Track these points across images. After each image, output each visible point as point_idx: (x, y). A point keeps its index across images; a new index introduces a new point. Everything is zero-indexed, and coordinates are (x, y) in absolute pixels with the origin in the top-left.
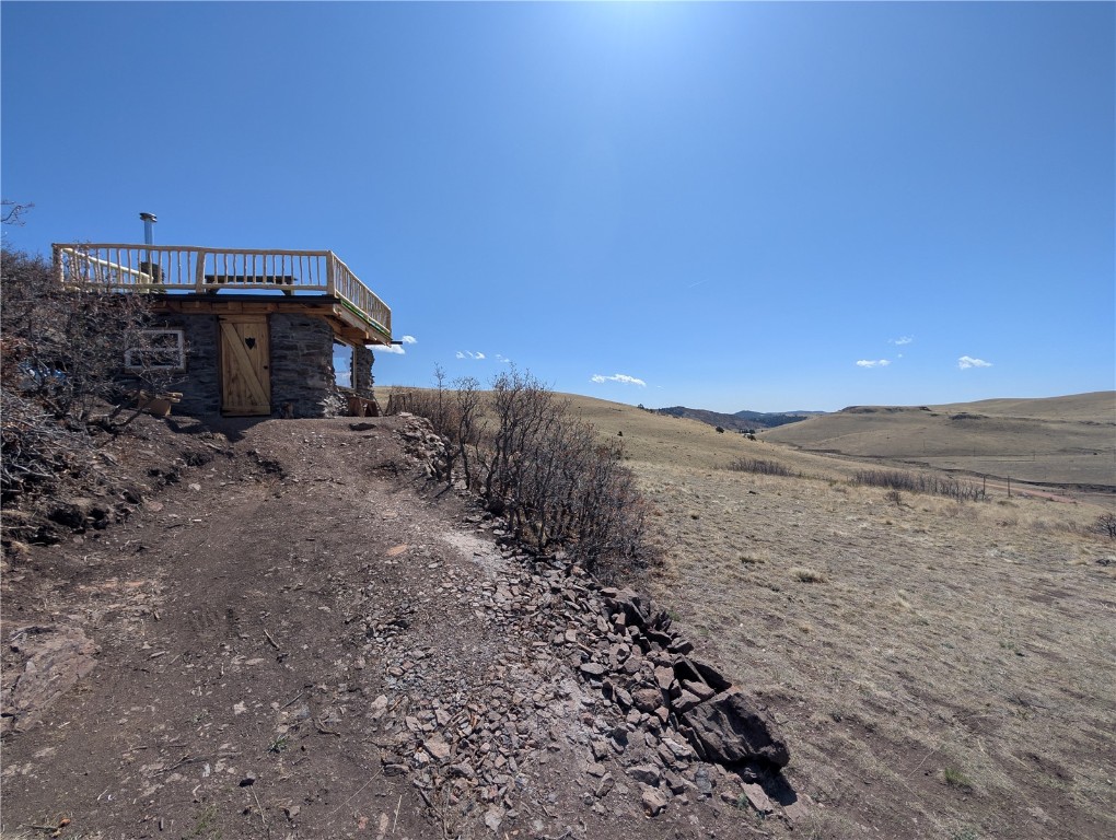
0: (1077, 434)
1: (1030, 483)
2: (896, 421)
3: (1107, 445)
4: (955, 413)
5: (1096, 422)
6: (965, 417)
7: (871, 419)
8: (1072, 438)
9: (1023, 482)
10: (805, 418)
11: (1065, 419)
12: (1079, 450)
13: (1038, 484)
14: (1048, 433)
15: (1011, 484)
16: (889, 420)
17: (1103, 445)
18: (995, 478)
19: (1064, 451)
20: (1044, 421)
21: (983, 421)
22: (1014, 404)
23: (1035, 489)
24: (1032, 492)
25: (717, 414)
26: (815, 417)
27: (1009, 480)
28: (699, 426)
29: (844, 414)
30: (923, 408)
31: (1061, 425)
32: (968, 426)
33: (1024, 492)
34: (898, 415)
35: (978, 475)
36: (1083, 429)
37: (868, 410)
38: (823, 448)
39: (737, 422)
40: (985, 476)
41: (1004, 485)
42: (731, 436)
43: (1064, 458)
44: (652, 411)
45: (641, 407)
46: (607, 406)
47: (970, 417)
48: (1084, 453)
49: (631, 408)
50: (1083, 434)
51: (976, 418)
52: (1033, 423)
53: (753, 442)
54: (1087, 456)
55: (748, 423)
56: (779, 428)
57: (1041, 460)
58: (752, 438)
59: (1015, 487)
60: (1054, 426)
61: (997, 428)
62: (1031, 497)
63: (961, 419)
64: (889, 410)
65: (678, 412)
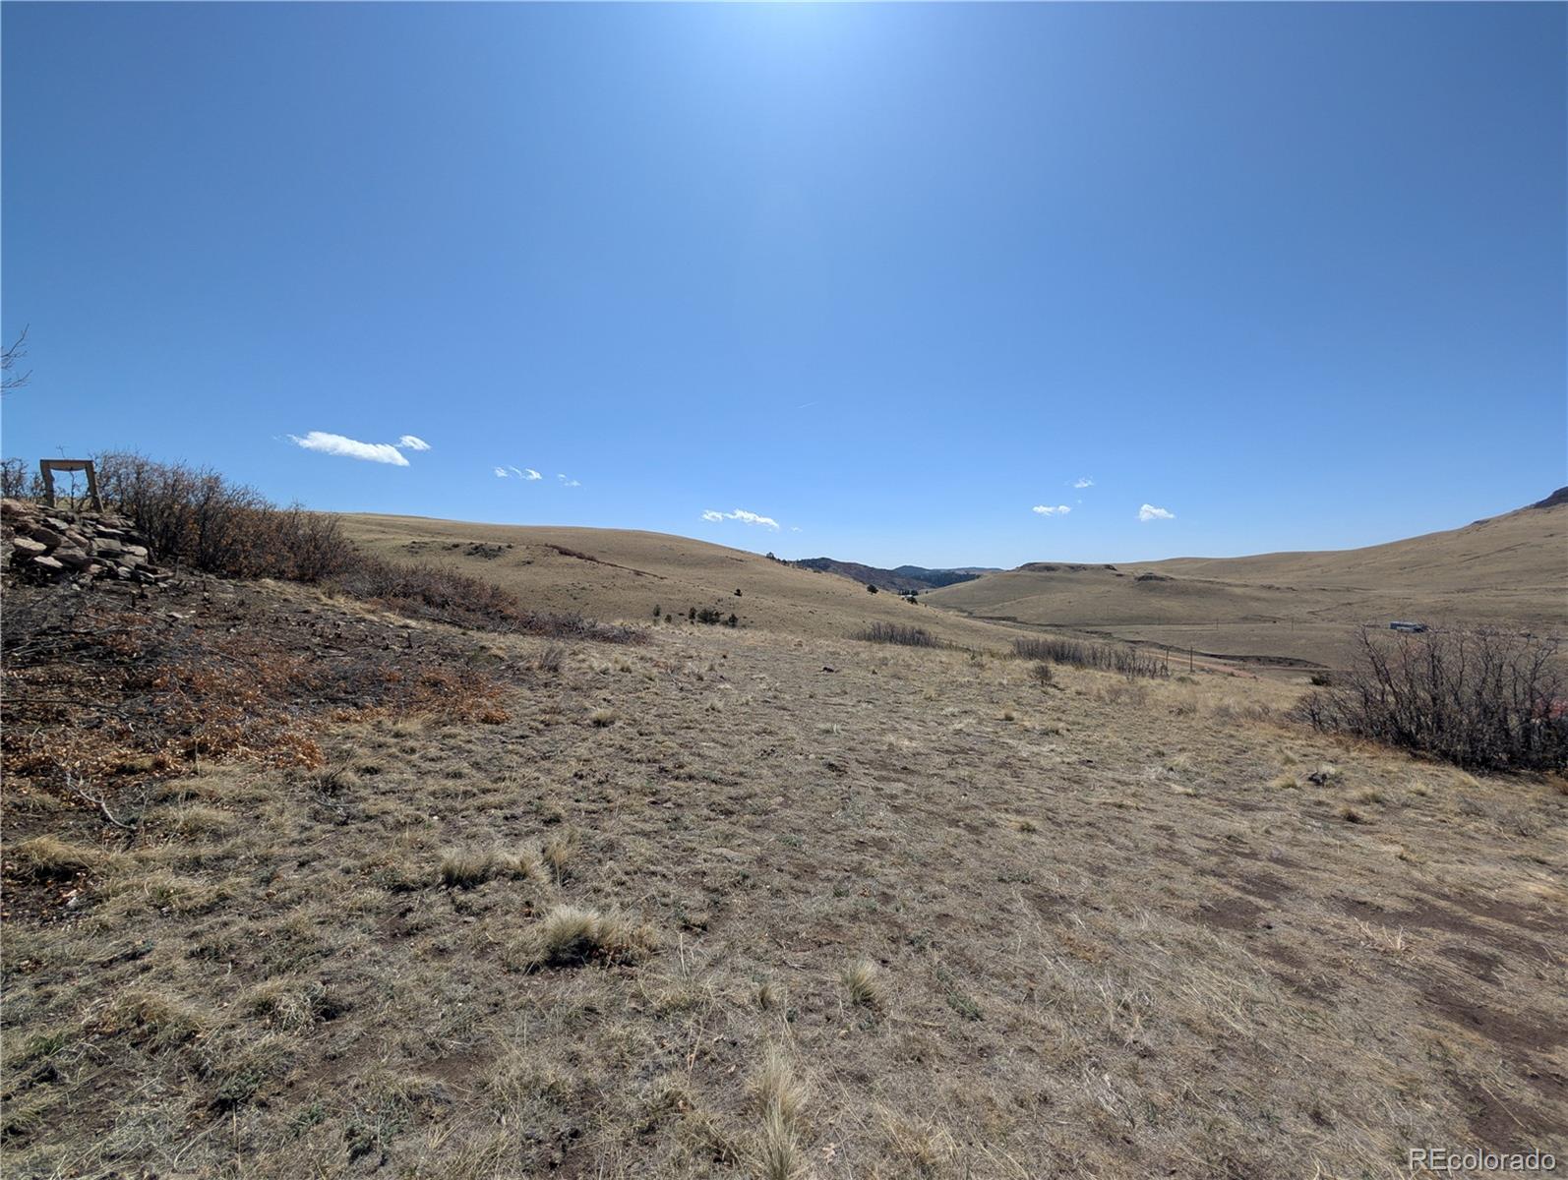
0: (1258, 599)
1: (1212, 656)
2: (1078, 581)
3: (1284, 612)
4: (1141, 573)
5: (1277, 586)
6: (1151, 578)
7: (1052, 579)
8: (1255, 604)
9: (1206, 655)
10: (978, 577)
11: (1249, 582)
12: (1261, 619)
13: (1220, 657)
14: (1233, 599)
15: (1194, 657)
16: (1070, 580)
17: (1282, 613)
18: (1178, 650)
19: (1245, 619)
20: (1230, 585)
21: (1168, 583)
22: (1199, 565)
23: (1216, 663)
24: (1214, 667)
25: (873, 569)
26: (990, 576)
27: (1191, 653)
28: (847, 585)
29: (1021, 572)
30: (1108, 567)
31: (1243, 590)
32: (1152, 589)
33: (1207, 666)
34: (1081, 574)
35: (1162, 647)
36: (1264, 594)
37: (1049, 568)
38: (997, 614)
39: (897, 581)
40: (1168, 648)
41: (1186, 658)
42: (887, 597)
43: (1245, 627)
44: (785, 562)
45: (771, 557)
46: (723, 554)
47: (1156, 578)
48: (1265, 621)
49: (757, 558)
50: (1264, 600)
51: (1162, 579)
52: (1218, 586)
53: (914, 606)
54: (1267, 625)
55: (911, 581)
56: (947, 589)
57: (1224, 628)
58: (913, 601)
59: (1198, 661)
60: (1238, 591)
61: (1182, 591)
62: (1211, 671)
63: (1148, 580)
64: (1074, 568)
65: (821, 565)
